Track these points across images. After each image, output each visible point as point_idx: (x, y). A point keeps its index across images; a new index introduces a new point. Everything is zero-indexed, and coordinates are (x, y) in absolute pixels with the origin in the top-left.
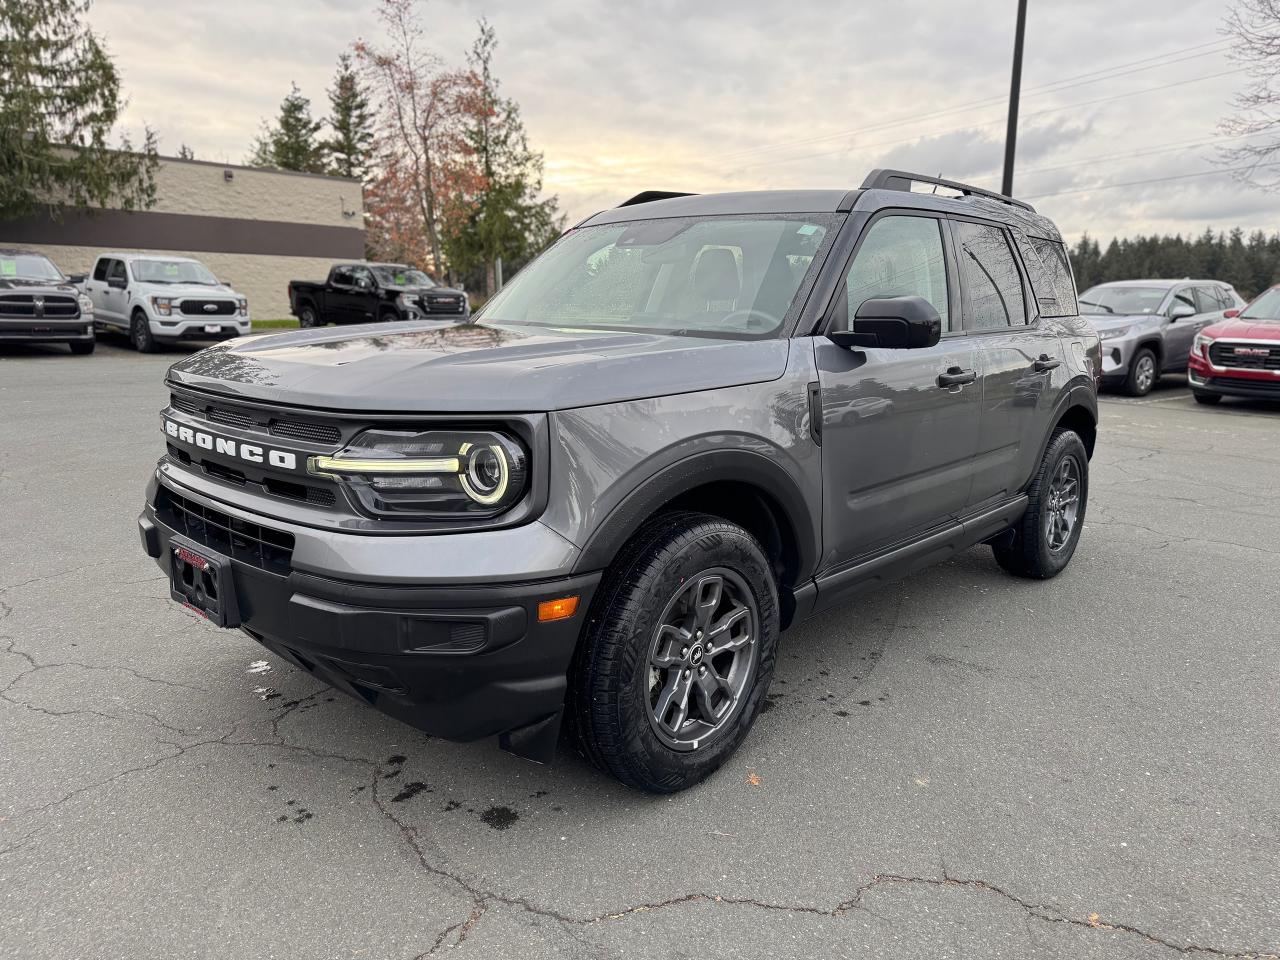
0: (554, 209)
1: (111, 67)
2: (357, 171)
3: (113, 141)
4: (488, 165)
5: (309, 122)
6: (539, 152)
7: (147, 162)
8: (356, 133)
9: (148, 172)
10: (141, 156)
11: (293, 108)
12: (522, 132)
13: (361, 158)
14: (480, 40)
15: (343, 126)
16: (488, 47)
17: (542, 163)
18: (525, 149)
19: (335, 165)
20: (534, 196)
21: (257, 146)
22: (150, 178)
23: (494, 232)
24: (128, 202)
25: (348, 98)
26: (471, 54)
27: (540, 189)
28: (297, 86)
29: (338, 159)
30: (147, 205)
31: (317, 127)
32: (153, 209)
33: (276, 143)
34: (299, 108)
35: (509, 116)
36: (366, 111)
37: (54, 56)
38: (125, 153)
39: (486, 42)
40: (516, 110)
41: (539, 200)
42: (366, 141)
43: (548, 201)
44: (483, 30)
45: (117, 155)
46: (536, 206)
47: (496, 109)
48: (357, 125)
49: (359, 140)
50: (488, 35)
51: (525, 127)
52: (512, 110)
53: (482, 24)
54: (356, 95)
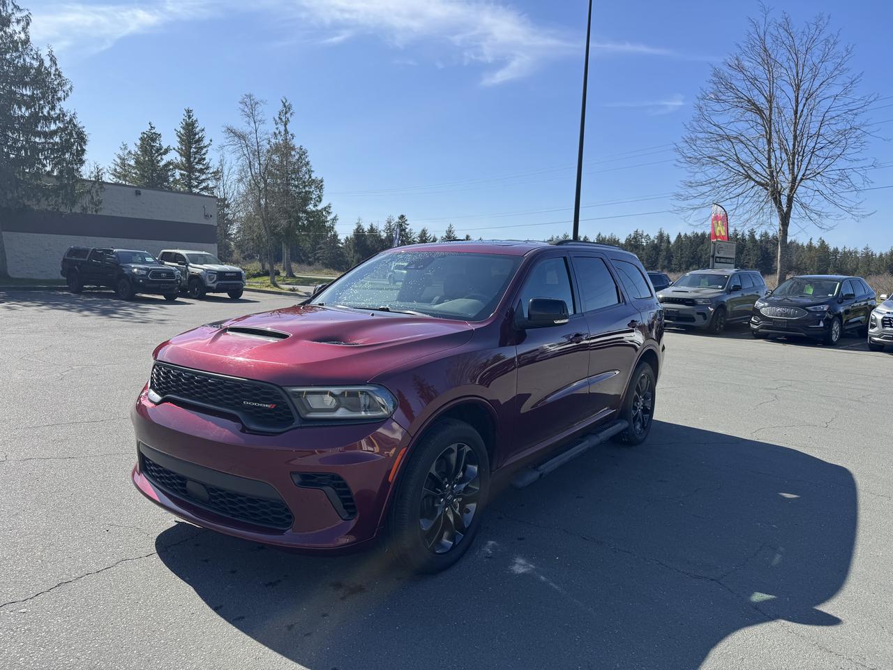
0: (329, 213)
1: (83, 133)
2: (194, 183)
5: (161, 149)
6: (320, 178)
7: (96, 186)
8: (195, 158)
9: (97, 192)
10: (94, 182)
12: (308, 167)
13: (197, 174)
14: (283, 111)
15: (187, 155)
16: (288, 115)
17: (322, 186)
18: (310, 177)
19: (178, 177)
20: (316, 206)
22: (99, 196)
24: (84, 209)
25: (190, 137)
26: (277, 119)
27: (321, 201)
28: (153, 126)
29: (181, 174)
30: (96, 211)
31: (166, 152)
32: (99, 213)
33: (134, 160)
34: (154, 140)
35: (300, 157)
36: (202, 144)
39: (286, 113)
41: (319, 208)
42: (201, 164)
43: (325, 208)
44: (284, 105)
46: (317, 211)
47: (293, 153)
48: (196, 153)
49: (197, 163)
50: (287, 108)
51: (311, 163)
52: (303, 154)
53: (284, 101)
54: (195, 134)
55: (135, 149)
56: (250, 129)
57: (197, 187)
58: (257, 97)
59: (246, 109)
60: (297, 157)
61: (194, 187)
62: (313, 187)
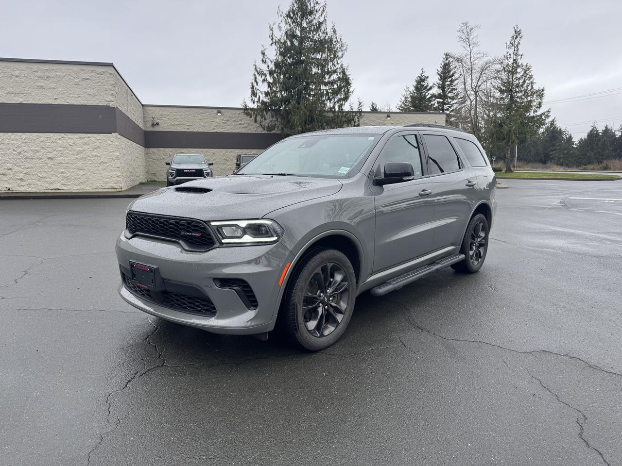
0: (548, 116)
1: (349, 79)
2: (446, 107)
3: (346, 108)
4: (512, 97)
5: (427, 86)
6: (541, 88)
7: (358, 114)
8: (448, 89)
9: (358, 118)
10: (356, 112)
11: (421, 80)
12: (531, 80)
13: (449, 100)
14: (513, 37)
15: (442, 87)
16: (518, 40)
17: (543, 94)
18: (532, 88)
19: (436, 105)
20: (536, 111)
21: (403, 99)
22: (359, 121)
23: (512, 131)
25: (446, 73)
26: (508, 44)
27: (540, 107)
28: (423, 71)
29: (438, 102)
31: (431, 88)
33: (411, 97)
34: (423, 80)
35: (525, 73)
36: (454, 78)
37: (330, 78)
38: (351, 111)
39: (517, 37)
40: (529, 69)
41: (539, 113)
42: (452, 92)
43: (544, 113)
44: (515, 32)
45: (348, 112)
46: (537, 116)
47: (519, 70)
48: (449, 85)
49: (449, 92)
50: (518, 33)
51: (534, 77)
52: (527, 69)
53: (516, 28)
54: (450, 71)
55: (412, 89)
56: (466, 52)
57: (448, 110)
58: (471, 24)
59: (463, 36)
60: (522, 73)
61: (446, 110)
62: (535, 96)
